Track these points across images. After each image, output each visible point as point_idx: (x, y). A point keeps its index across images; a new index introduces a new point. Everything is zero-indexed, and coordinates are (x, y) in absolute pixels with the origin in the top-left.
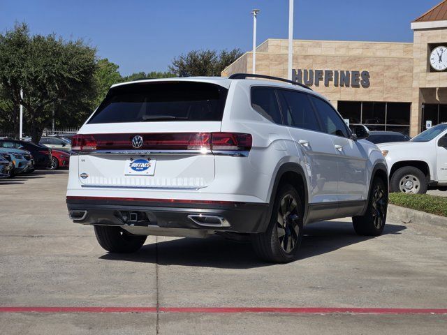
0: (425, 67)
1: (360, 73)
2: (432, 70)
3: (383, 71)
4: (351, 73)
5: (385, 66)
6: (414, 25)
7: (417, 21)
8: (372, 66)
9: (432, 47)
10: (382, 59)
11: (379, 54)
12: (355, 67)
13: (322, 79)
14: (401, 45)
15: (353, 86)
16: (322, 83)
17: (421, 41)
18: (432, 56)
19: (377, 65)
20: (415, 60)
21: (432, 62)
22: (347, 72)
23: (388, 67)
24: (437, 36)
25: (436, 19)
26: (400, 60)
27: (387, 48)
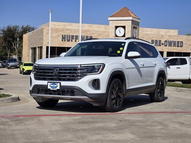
0: (114, 35)
1: (89, 37)
2: (116, 36)
3: (98, 36)
4: (85, 36)
5: (99, 34)
6: (110, 19)
7: (110, 17)
8: (93, 34)
9: (117, 27)
10: (98, 31)
11: (95, 29)
12: (87, 34)
13: (74, 39)
14: (103, 26)
16: (74, 40)
17: (112, 25)
18: (117, 31)
19: (95, 34)
20: (110, 32)
21: (116, 33)
22: (84, 36)
23: (100, 35)
24: (119, 23)
25: (118, 17)
26: (104, 32)
27: (98, 27)
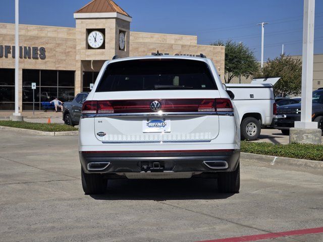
0: (84, 45)
1: (39, 48)
2: (89, 47)
3: (55, 47)
4: (31, 48)
5: (56, 44)
6: (76, 15)
7: (78, 12)
8: (47, 43)
9: (89, 31)
10: (54, 38)
11: (50, 35)
12: (35, 44)
13: (10, 53)
14: (65, 29)
15: (34, 58)
16: (10, 55)
17: (81, 27)
18: (89, 38)
19: (50, 43)
20: (77, 40)
21: (89, 42)
22: (29, 48)
23: (59, 45)
24: (93, 24)
25: (91, 12)
26: (66, 40)
27: (55, 31)
